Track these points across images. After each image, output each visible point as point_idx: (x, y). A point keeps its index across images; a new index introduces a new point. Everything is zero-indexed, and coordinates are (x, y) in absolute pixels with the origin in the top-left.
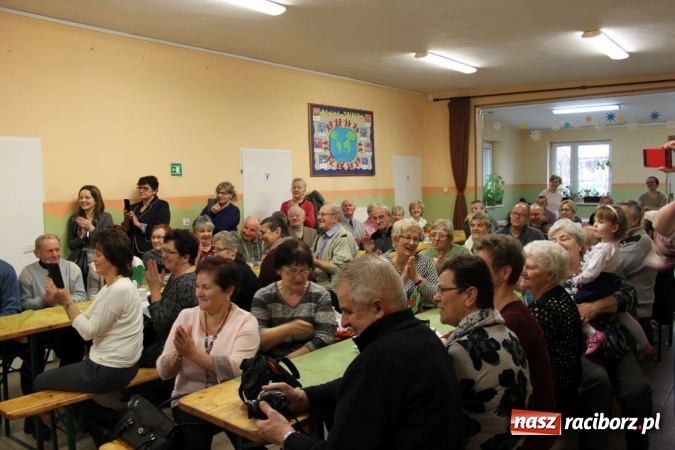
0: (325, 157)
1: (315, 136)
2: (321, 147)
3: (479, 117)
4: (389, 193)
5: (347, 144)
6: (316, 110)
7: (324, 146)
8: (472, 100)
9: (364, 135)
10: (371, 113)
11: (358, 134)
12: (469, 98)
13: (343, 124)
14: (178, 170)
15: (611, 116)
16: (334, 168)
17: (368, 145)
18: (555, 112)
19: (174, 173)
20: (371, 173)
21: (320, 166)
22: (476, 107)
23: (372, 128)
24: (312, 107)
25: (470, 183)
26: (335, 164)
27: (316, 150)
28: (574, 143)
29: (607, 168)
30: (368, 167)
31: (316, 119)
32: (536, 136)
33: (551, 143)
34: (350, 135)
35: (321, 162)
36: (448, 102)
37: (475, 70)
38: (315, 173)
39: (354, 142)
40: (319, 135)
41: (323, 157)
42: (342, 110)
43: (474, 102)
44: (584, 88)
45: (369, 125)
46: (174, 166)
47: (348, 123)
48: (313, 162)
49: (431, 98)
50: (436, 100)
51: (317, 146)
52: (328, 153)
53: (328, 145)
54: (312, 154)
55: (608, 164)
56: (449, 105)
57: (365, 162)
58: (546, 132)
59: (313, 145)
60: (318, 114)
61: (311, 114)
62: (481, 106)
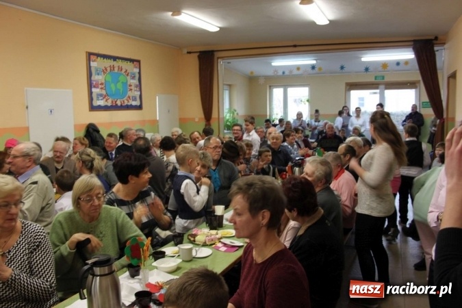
0: (101, 95)
1: (93, 78)
2: (97, 87)
3: (221, 65)
4: (154, 123)
5: (120, 86)
6: (92, 57)
7: (100, 86)
8: (215, 53)
9: (133, 78)
10: (139, 61)
11: (129, 78)
12: (212, 52)
13: (116, 69)
15: (313, 67)
16: (109, 104)
17: (136, 86)
18: (273, 64)
20: (140, 107)
21: (97, 103)
22: (218, 58)
23: (140, 73)
24: (90, 55)
25: (214, 115)
26: (110, 101)
27: (94, 90)
28: (285, 87)
29: (307, 103)
30: (137, 103)
31: (93, 64)
32: (262, 81)
33: (270, 87)
34: (122, 78)
35: (98, 99)
36: (198, 54)
37: (218, 29)
38: (93, 108)
39: (125, 84)
40: (95, 78)
41: (99, 95)
42: (115, 58)
43: (217, 55)
44: (295, 46)
45: (137, 70)
47: (120, 69)
48: (91, 99)
49: (185, 51)
50: (189, 53)
51: (95, 87)
52: (104, 92)
53: (104, 85)
54: (90, 93)
55: (308, 101)
56: (199, 57)
57: (135, 99)
58: (267, 78)
59: (91, 85)
60: (94, 61)
61: (89, 60)
62: (222, 58)
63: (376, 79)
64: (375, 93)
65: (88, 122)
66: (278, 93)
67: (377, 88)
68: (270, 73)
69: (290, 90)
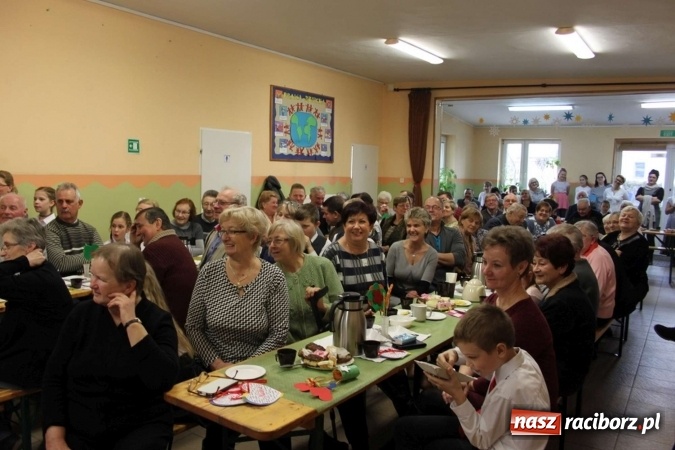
0: (285, 141)
1: (276, 119)
2: (281, 131)
3: (440, 109)
4: (347, 181)
5: (307, 130)
6: (278, 93)
7: (284, 130)
8: (433, 92)
9: (324, 121)
10: (332, 99)
11: (319, 120)
12: (429, 90)
13: (305, 108)
14: (135, 147)
15: (568, 116)
16: (294, 153)
17: (327, 132)
18: (511, 109)
19: (130, 150)
20: (330, 160)
21: (284, 151)
22: (436, 99)
23: (332, 115)
24: (274, 89)
25: (427, 175)
26: (295, 149)
27: (277, 134)
28: (526, 142)
29: (556, 166)
30: (327, 154)
31: (278, 101)
32: (494, 132)
33: (503, 140)
34: (311, 121)
35: (281, 146)
36: (409, 92)
37: (441, 61)
38: (275, 157)
39: (314, 128)
40: (280, 119)
41: (283, 141)
42: (304, 95)
43: (435, 94)
44: (544, 86)
45: (330, 111)
46: (131, 142)
47: (309, 108)
48: (273, 145)
49: (391, 87)
50: (396, 90)
51: (278, 130)
52: (288, 137)
53: (289, 129)
54: (273, 138)
55: (557, 163)
56: (410, 96)
57: (325, 149)
58: (502, 128)
59: (273, 128)
60: (280, 97)
61: (273, 97)
62: (442, 98)
63: (662, 135)
64: (660, 155)
65: (267, 174)
66: (514, 150)
67: (664, 149)
68: (505, 121)
69: (532, 147)
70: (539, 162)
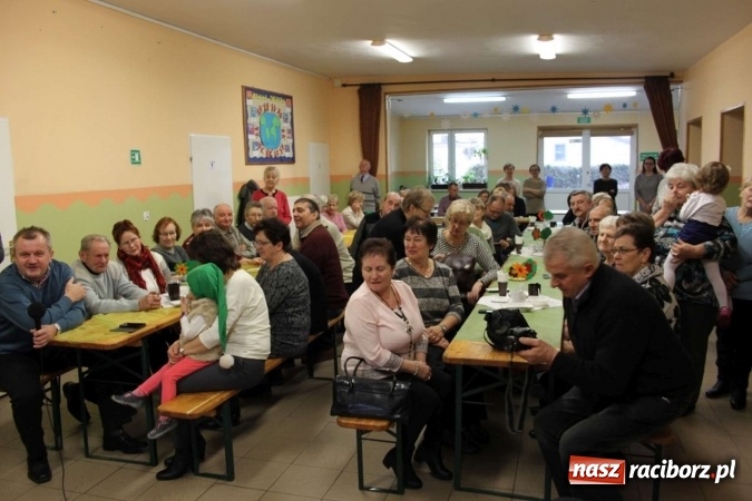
1: (248, 122)
2: (253, 133)
3: (389, 103)
4: (306, 181)
5: (273, 130)
6: (249, 93)
7: (256, 132)
8: (383, 87)
9: (286, 121)
10: (291, 98)
11: (282, 120)
12: (380, 85)
13: (270, 108)
14: (137, 159)
15: (515, 108)
16: (264, 156)
17: (289, 132)
18: (446, 101)
19: (133, 160)
20: (292, 161)
21: (255, 154)
22: (386, 94)
23: (292, 113)
24: (246, 89)
25: (381, 171)
26: (264, 151)
27: (250, 137)
28: (452, 131)
29: (483, 155)
30: (288, 155)
31: (249, 102)
33: (429, 131)
34: (275, 121)
35: (254, 149)
36: (358, 88)
37: (411, 60)
38: (250, 161)
39: (278, 128)
40: (252, 120)
41: (256, 143)
42: (268, 94)
43: (385, 89)
44: (493, 80)
45: (289, 110)
46: (133, 152)
47: (274, 108)
48: (247, 149)
49: (338, 83)
50: (344, 85)
51: (250, 133)
52: (259, 140)
53: (260, 131)
54: (246, 141)
56: (359, 91)
57: (287, 150)
58: (441, 118)
59: (247, 131)
60: (250, 98)
61: (245, 98)
62: (390, 93)
63: (579, 121)
64: (577, 141)
67: (580, 134)
69: (459, 136)
70: (466, 152)
